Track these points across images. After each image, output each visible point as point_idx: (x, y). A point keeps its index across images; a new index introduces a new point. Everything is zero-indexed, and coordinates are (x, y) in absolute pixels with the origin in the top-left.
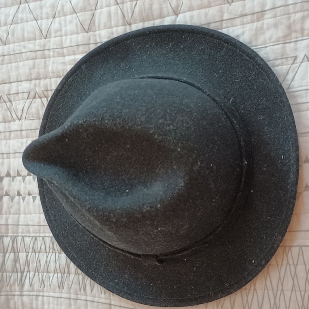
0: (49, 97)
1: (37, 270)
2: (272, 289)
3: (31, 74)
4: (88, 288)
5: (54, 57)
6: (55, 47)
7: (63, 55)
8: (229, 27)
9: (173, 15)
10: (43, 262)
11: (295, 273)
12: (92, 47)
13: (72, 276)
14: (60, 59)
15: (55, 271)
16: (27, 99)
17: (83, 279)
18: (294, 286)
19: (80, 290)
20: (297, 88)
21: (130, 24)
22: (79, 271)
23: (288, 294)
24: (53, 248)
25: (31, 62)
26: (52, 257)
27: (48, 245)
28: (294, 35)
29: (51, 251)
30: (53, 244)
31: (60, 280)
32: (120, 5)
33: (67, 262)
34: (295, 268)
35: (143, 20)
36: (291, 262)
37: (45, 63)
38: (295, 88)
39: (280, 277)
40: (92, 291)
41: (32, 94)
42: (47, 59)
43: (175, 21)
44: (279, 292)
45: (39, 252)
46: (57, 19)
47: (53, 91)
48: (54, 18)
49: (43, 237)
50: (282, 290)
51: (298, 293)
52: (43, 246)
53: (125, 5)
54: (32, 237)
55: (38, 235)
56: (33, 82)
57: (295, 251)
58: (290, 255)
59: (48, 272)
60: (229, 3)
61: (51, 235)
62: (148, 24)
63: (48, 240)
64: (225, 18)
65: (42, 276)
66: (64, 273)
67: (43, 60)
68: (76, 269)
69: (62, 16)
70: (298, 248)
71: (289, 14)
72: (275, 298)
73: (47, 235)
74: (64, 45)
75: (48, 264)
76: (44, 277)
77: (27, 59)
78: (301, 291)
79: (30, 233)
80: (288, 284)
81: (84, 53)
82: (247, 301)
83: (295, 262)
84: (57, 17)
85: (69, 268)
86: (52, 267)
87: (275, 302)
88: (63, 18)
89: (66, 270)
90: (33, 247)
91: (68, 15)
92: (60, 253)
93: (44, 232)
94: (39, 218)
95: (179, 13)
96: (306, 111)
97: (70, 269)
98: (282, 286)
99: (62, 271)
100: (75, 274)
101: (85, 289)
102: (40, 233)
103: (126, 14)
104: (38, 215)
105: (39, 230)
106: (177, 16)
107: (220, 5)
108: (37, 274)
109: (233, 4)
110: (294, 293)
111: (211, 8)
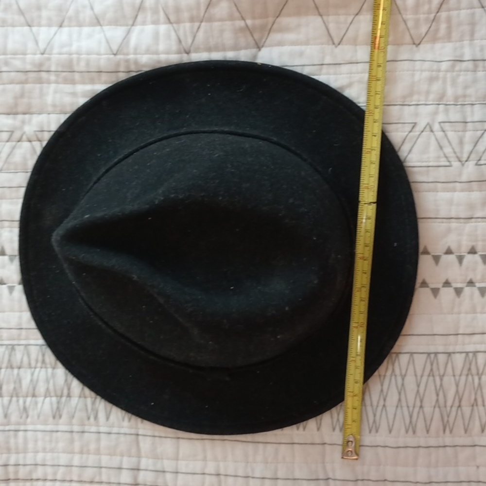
0: (44, 141)
1: (15, 393)
2: (372, 405)
3: (16, 105)
4: (102, 415)
5: (57, 82)
6: (60, 69)
7: (73, 82)
8: (330, 75)
9: (254, 48)
10: (26, 382)
11: (403, 385)
12: (122, 77)
13: (74, 401)
14: (68, 88)
15: (47, 394)
16: (8, 141)
17: (93, 403)
18: (400, 400)
19: (89, 418)
20: (416, 162)
21: (188, 52)
22: (87, 391)
23: (391, 410)
24: (43, 362)
25: (17, 87)
26: (42, 374)
27: (33, 356)
28: (415, 97)
29: (39, 365)
30: (43, 355)
31: (55, 406)
32: (174, 25)
33: (66, 380)
34: (403, 379)
35: (209, 50)
36: (397, 371)
37: (41, 90)
38: (412, 162)
39: (382, 391)
40: (108, 418)
41: (17, 135)
42: (45, 85)
43: (255, 57)
44: (380, 408)
45: (19, 368)
46: (65, 30)
47: (52, 133)
48: (61, 26)
49: (26, 345)
50: (384, 406)
51: (405, 409)
52: (26, 359)
53: (182, 25)
54: (7, 345)
55: (15, 342)
56: (20, 117)
57: (404, 359)
58: (396, 364)
59: (34, 396)
60: (334, 44)
61: (41, 341)
62: (216, 56)
63: (34, 352)
64: (326, 62)
65: (25, 402)
66: (61, 396)
67: (38, 86)
68: (83, 389)
69: (74, 26)
70: (408, 356)
71: (414, 71)
72: (375, 415)
73: (32, 342)
74: (76, 69)
75: (34, 384)
76: (28, 403)
77: (11, 82)
78: (408, 407)
79: (2, 340)
80: (393, 398)
81: (109, 84)
82: (338, 420)
83: (404, 372)
84: (65, 26)
85: (69, 389)
86: (41, 388)
87: (374, 421)
88: (76, 28)
89: (65, 392)
90: (9, 361)
91: (86, 26)
92: (54, 368)
93: (27, 338)
94: (20, 318)
95: (263, 46)
96: (426, 191)
97: (71, 390)
98: (385, 400)
99: (59, 393)
100: (80, 397)
101: (96, 418)
102: (19, 339)
103: (182, 38)
104: (17, 314)
105: (19, 335)
106: (260, 50)
107: (322, 44)
108: (14, 399)
109: (340, 46)
110: (399, 409)
111: (309, 46)
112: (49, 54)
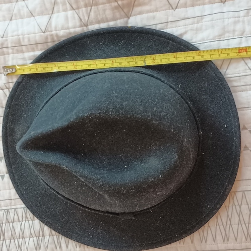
0: (10, 88)
1: (12, 237)
2: (223, 225)
4: (63, 245)
5: (13, 53)
6: (14, 45)
7: (22, 52)
8: (173, 28)
9: (125, 18)
10: (18, 230)
11: (240, 211)
12: (50, 45)
13: (47, 238)
14: (20, 55)
15: (31, 236)
17: (58, 239)
18: (240, 220)
19: (56, 248)
20: (232, 74)
21: (86, 25)
22: (53, 232)
23: (235, 227)
24: (26, 217)
26: (26, 225)
27: (20, 215)
28: (227, 35)
29: (24, 219)
30: (26, 214)
31: (36, 243)
32: (76, 10)
33: (41, 227)
34: (240, 208)
35: (99, 22)
36: (236, 203)
37: (5, 59)
38: (230, 75)
39: (228, 215)
40: (67, 247)
42: (6, 56)
43: (127, 22)
44: (228, 226)
45: (13, 222)
46: (14, 22)
47: (14, 83)
48: (11, 20)
49: (15, 209)
50: (230, 224)
51: (244, 225)
52: (16, 217)
53: (81, 10)
54: (4, 210)
55: (9, 208)
57: (239, 195)
58: (235, 199)
59: (23, 237)
60: (173, 8)
61: (23, 206)
62: (103, 26)
63: (20, 211)
64: (169, 20)
65: (18, 242)
66: (39, 236)
67: (2, 56)
68: (51, 231)
69: (18, 19)
70: (241, 193)
71: (224, 19)
72: (225, 231)
73: (19, 206)
74: (23, 44)
75: (22, 231)
76: (20, 242)
78: (245, 224)
79: (1, 207)
80: (235, 220)
81: (43, 50)
82: (203, 235)
83: (240, 203)
84: (13, 20)
85: (43, 232)
86: (27, 233)
87: (226, 234)
88: (20, 20)
89: (41, 233)
90: (7, 218)
91: (25, 18)
92: (33, 220)
93: (15, 205)
94: (10, 193)
95: (130, 16)
96: (240, 92)
97: (44, 232)
98: (230, 221)
99: (37, 235)
100: (50, 236)
101: (60, 247)
102: (11, 206)
103: (82, 17)
104: (8, 191)
105: (11, 203)
106: (129, 18)
107: (166, 10)
108: (12, 241)
109: (177, 10)
110: (240, 226)
111: (158, 12)
112: (6, 37)
